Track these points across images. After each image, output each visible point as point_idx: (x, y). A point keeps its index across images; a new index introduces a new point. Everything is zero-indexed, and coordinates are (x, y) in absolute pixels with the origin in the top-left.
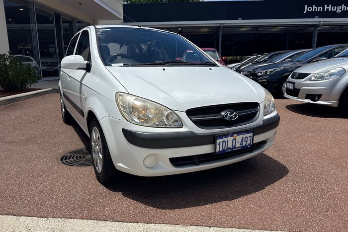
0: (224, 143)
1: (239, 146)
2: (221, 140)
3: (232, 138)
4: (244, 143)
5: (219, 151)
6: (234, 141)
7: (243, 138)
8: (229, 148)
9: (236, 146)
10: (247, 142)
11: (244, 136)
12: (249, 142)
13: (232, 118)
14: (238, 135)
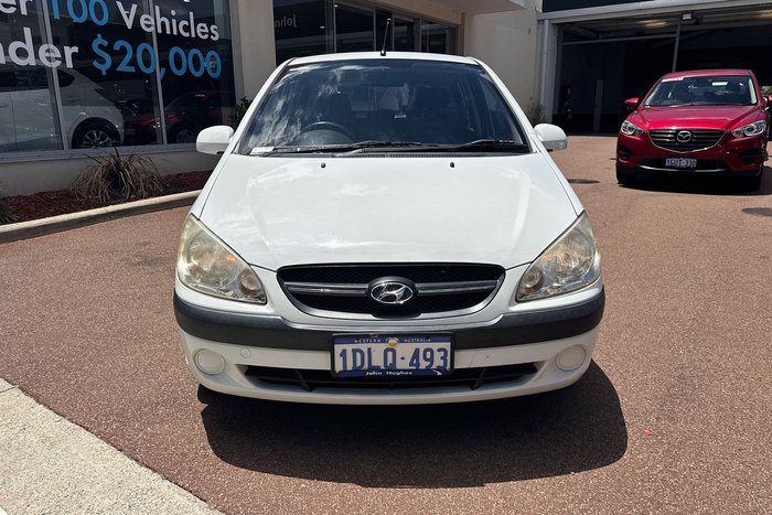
0: (358, 355)
1: (407, 366)
2: (349, 347)
3: (384, 346)
4: (423, 365)
5: (345, 371)
6: (390, 354)
7: (417, 350)
8: (377, 369)
9: (398, 367)
10: (431, 360)
11: (422, 346)
12: (438, 362)
13: (393, 298)
14: (401, 341)
